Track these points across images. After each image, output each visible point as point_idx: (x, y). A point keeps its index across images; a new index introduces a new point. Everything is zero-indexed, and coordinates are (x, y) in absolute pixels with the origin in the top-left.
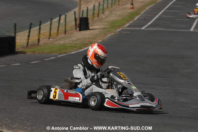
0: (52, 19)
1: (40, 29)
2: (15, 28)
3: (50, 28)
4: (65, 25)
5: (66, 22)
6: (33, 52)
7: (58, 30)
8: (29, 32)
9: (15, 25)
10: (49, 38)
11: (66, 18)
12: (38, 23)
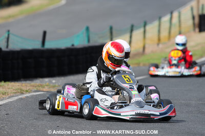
0: (160, 18)
1: (145, 32)
2: (111, 33)
3: (159, 31)
4: (180, 26)
5: (180, 21)
6: (136, 64)
7: (170, 32)
8: (131, 37)
9: (111, 29)
10: (158, 44)
11: (180, 17)
12: (143, 24)
